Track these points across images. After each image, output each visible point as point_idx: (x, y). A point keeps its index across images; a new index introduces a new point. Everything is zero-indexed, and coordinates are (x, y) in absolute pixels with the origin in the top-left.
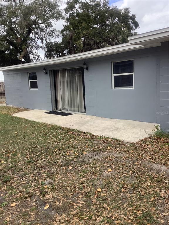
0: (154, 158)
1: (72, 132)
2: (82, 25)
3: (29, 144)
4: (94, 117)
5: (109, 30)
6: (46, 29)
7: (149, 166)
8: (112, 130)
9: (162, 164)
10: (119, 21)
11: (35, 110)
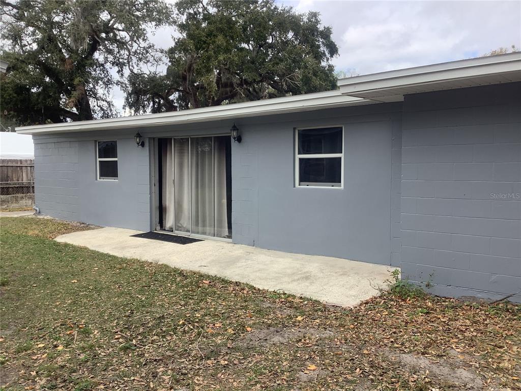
0: (400, 342)
1: (207, 282)
2: (214, 42)
3: (114, 308)
4: (250, 248)
5: (275, 57)
6: (130, 42)
7: (393, 358)
8: (296, 278)
9: (418, 353)
10: (296, 39)
11: (107, 228)
